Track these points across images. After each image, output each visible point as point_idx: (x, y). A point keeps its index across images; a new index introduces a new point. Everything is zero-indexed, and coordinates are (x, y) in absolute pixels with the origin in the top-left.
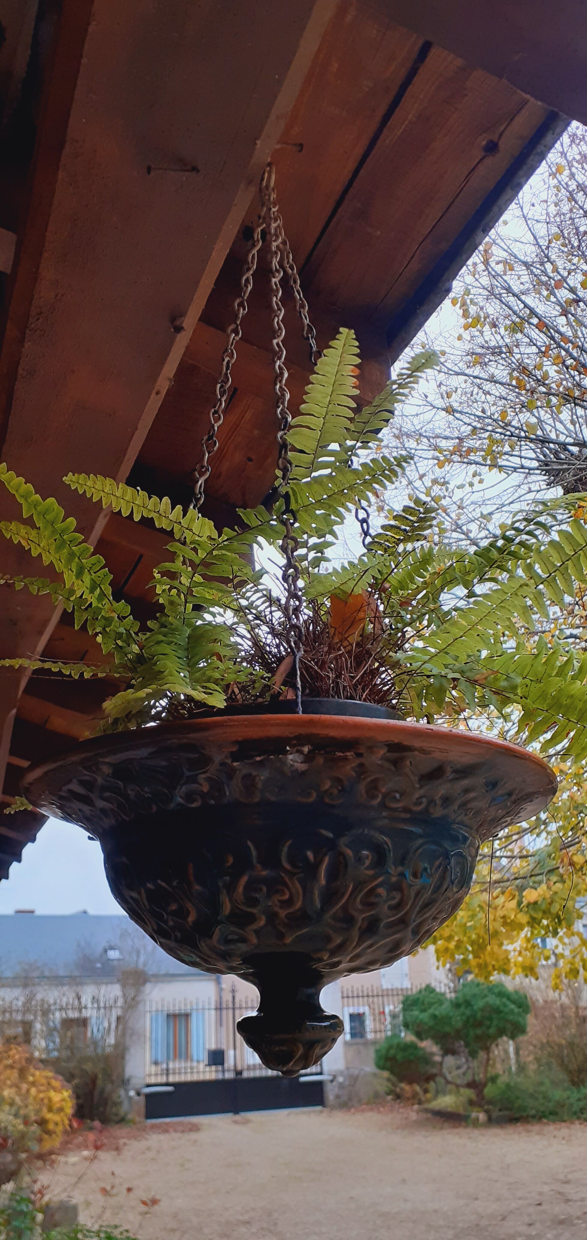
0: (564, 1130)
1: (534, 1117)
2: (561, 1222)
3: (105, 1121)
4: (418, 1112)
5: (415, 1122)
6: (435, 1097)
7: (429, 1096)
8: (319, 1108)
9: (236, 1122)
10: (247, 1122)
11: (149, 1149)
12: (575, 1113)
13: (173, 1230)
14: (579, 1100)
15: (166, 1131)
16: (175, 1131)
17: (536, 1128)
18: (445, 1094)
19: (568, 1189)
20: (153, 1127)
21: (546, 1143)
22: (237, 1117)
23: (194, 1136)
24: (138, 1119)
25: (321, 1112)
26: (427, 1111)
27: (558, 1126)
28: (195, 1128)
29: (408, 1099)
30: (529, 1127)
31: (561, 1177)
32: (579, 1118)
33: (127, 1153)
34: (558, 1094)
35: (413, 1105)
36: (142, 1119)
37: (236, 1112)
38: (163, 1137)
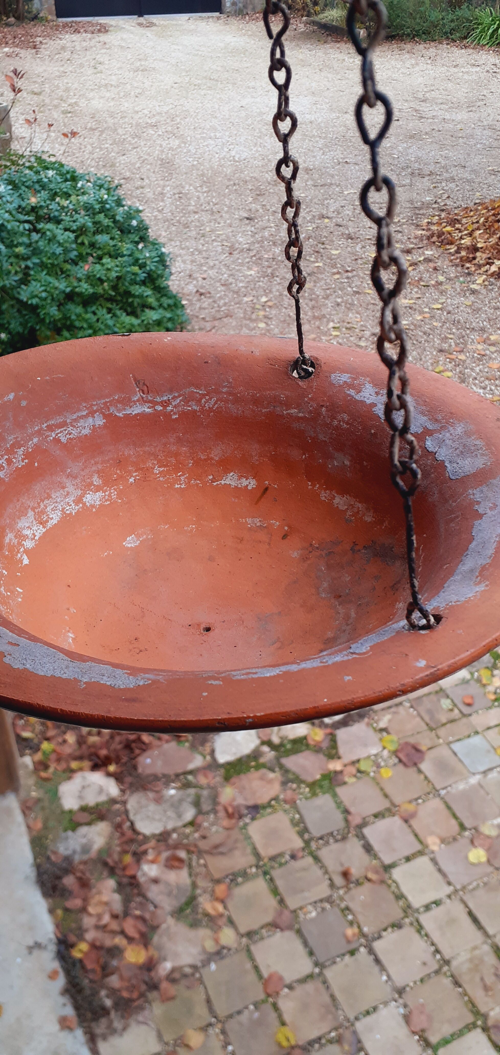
0: (431, 50)
1: (408, 35)
2: (412, 137)
3: (20, 18)
4: (306, 23)
5: (302, 33)
6: (323, 10)
7: (318, 8)
8: (217, 14)
9: (140, 25)
10: (151, 25)
11: (63, 48)
12: (446, 33)
13: (92, 129)
14: (452, 21)
15: (77, 31)
16: (86, 31)
17: (408, 46)
18: (333, 7)
19: (424, 107)
20: (65, 26)
21: (413, 62)
22: (141, 20)
23: (103, 37)
24: (50, 17)
25: (218, 18)
26: (314, 23)
27: (428, 46)
28: (104, 29)
29: (299, 10)
30: (402, 45)
31: (420, 95)
32: (448, 38)
33: (44, 52)
34: (435, 15)
35: (302, 16)
36: (55, 18)
37: (141, 15)
38: (75, 37)
